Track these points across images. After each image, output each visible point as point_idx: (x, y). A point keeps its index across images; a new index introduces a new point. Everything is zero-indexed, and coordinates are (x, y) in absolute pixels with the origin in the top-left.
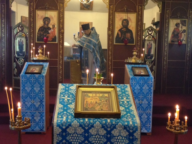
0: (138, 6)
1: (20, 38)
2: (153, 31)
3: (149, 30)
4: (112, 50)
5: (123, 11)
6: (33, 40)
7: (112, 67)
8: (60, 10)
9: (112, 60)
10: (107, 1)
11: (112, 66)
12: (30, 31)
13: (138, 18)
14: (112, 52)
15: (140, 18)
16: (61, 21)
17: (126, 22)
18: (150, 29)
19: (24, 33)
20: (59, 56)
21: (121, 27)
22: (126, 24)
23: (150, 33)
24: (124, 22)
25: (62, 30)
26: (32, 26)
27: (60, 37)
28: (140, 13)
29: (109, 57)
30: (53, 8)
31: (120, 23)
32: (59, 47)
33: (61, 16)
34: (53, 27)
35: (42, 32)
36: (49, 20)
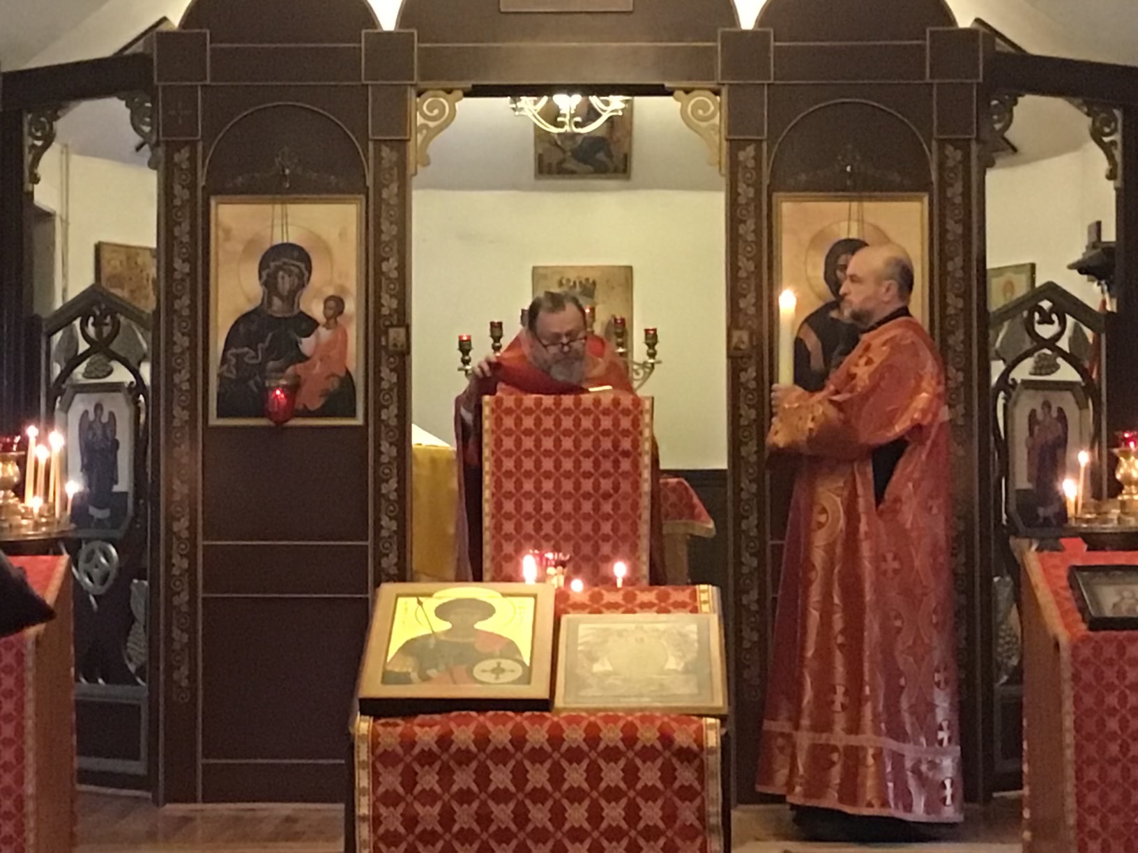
0: (934, 143)
1: (96, 397)
2: (1070, 320)
3: (1041, 310)
5: (829, 187)
6: (192, 409)
7: (762, 592)
8: (378, 192)
9: (761, 536)
10: (713, 116)
11: (762, 580)
12: (170, 343)
13: (943, 232)
14: (759, 480)
15: (955, 229)
16: (390, 266)
18: (1046, 304)
19: (125, 363)
20: (377, 520)
21: (820, 297)
23: (1046, 331)
24: (845, 258)
25: (392, 332)
26: (186, 312)
27: (378, 379)
28: (954, 193)
29: (738, 517)
30: (333, 177)
32: (378, 452)
33: (389, 230)
34: (330, 312)
35: (252, 353)
36: (302, 266)
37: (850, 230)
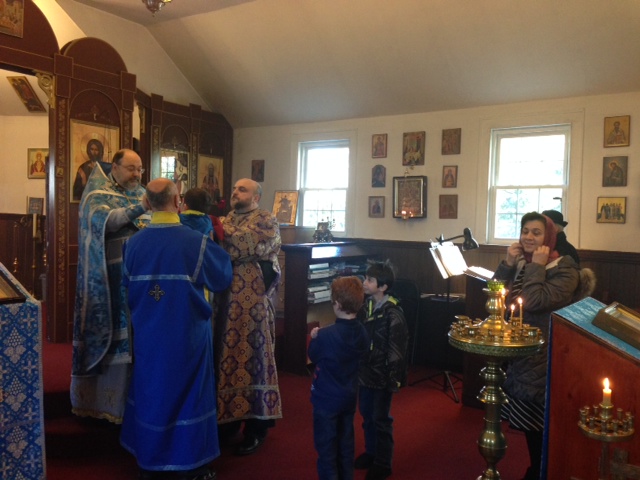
0: (122, 111)
4: (66, 218)
5: (88, 119)
7: (66, 265)
9: (66, 243)
10: (49, 86)
11: (66, 259)
14: (65, 223)
17: (95, 149)
22: (97, 152)
24: (94, 146)
28: (127, 128)
29: (58, 237)
31: (85, 150)
37: (95, 136)
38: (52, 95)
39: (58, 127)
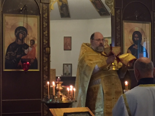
5: (133, 19)
8: (43, 16)
13: (154, 30)
17: (137, 37)
20: (43, 93)
27: (43, 60)
33: (45, 24)
34: (32, 44)
35: (13, 53)
36: (25, 32)
37: (137, 29)
38: (113, 8)
39: (116, 26)
